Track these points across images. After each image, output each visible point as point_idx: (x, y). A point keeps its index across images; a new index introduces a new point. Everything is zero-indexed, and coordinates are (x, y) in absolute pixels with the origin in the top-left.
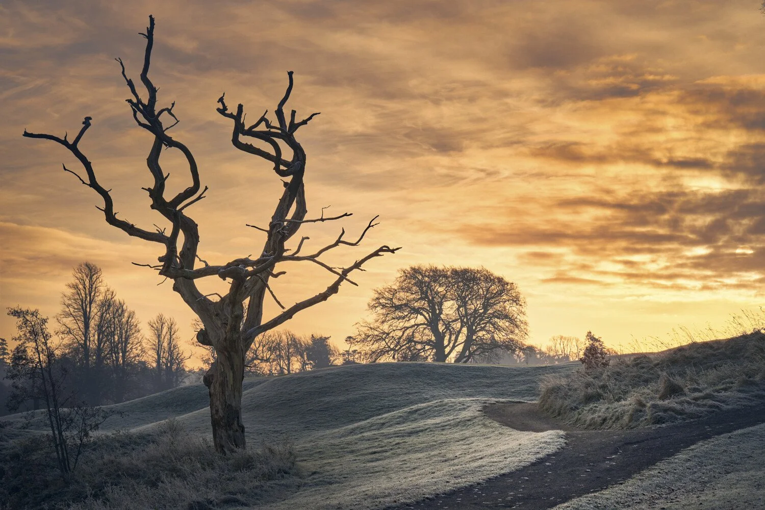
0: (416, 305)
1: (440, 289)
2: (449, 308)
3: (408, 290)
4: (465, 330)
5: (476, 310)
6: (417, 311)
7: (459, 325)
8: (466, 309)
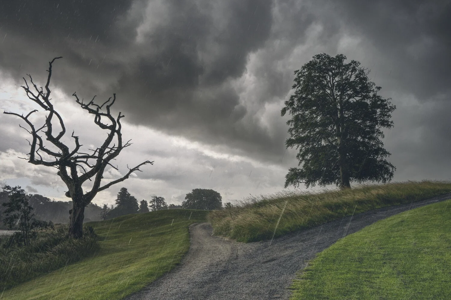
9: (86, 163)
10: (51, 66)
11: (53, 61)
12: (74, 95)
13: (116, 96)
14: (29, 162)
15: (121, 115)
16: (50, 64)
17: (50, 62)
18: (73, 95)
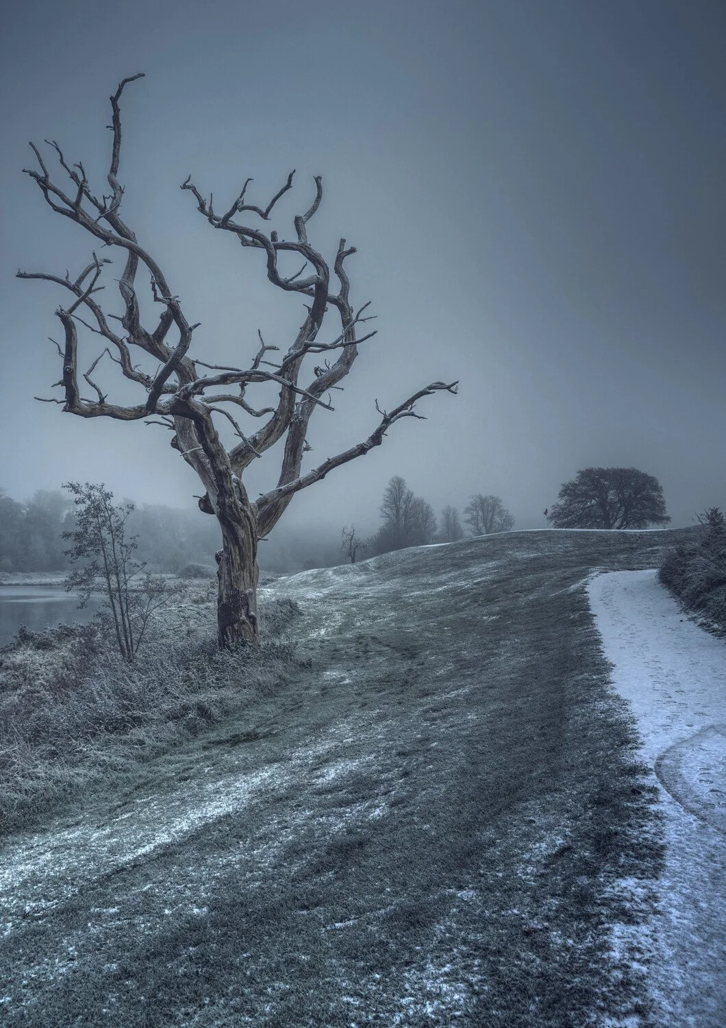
0: (591, 493)
1: (606, 483)
2: (612, 495)
3: (584, 484)
4: (623, 509)
5: (630, 496)
6: (592, 497)
7: (619, 505)
8: (623, 495)
9: (239, 401)
10: (116, 110)
11: (119, 92)
12: (189, 187)
13: (322, 182)
14: (65, 410)
15: (346, 248)
16: (114, 100)
17: (111, 98)
18: (184, 187)
